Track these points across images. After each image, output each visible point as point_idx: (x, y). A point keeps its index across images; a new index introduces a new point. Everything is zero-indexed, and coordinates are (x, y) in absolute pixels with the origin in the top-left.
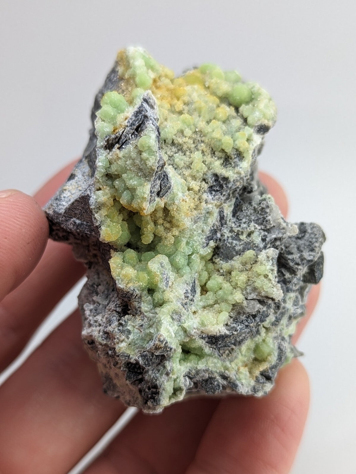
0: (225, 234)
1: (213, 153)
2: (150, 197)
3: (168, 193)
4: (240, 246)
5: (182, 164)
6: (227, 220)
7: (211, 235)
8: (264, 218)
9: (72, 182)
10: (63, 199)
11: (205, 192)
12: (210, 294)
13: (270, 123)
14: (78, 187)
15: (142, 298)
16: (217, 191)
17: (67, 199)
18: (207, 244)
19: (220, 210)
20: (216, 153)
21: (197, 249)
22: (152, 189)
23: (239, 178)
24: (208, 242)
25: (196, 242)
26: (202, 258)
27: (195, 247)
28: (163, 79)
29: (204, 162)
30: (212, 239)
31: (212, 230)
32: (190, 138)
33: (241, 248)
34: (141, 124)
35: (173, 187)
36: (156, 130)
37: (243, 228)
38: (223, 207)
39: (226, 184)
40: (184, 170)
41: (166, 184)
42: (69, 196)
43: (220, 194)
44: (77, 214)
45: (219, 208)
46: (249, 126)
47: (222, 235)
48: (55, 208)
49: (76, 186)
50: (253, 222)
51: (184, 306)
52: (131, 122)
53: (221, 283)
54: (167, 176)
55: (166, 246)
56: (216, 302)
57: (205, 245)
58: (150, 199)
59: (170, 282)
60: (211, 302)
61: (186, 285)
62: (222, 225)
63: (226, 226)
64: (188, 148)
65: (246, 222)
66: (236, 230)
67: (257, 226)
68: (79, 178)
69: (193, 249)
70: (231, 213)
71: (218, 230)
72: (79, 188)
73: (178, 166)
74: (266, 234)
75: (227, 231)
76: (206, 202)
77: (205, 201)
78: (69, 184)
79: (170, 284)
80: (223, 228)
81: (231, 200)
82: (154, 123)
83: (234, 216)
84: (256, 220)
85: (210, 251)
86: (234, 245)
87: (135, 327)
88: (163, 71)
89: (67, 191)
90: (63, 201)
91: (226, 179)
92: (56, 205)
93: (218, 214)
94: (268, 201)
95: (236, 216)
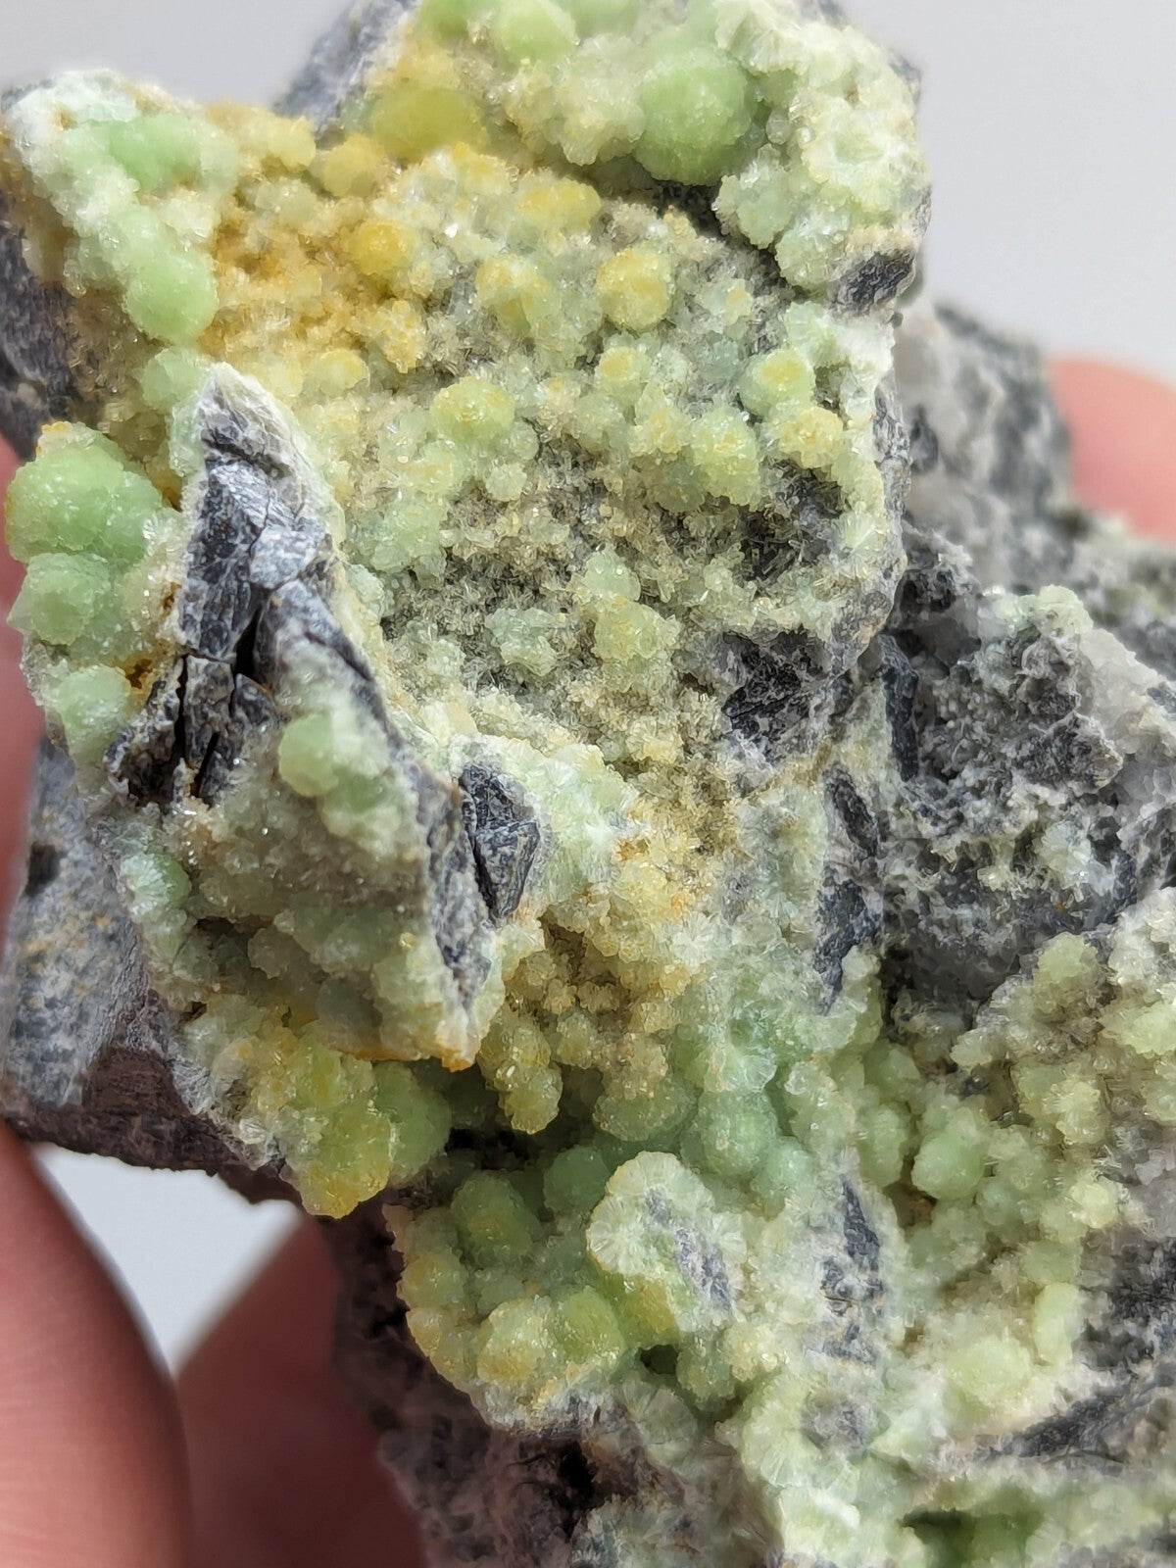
0: (903, 885)
1: (676, 526)
2: (456, 983)
3: (535, 866)
4: (999, 924)
5: (544, 658)
6: (885, 813)
7: (836, 929)
8: (1067, 736)
9: (54, 895)
10: (47, 1014)
11: (716, 738)
12: (947, 1220)
13: (905, 235)
14: (93, 919)
15: (632, 1410)
16: (778, 705)
17: (67, 1009)
18: (837, 984)
19: (831, 781)
20: (693, 524)
21: (795, 1039)
22: (445, 937)
23: (857, 609)
24: (836, 972)
25: (776, 1003)
26: (836, 1064)
27: (779, 1033)
28: (260, 194)
29: (649, 597)
30: (849, 947)
31: (830, 905)
32: (526, 502)
33: (1007, 934)
34: (253, 626)
35: (548, 827)
36: (341, 663)
37: (979, 829)
38: (837, 763)
39: (805, 659)
40: (566, 680)
41: (506, 850)
42: (70, 992)
43: (794, 716)
44: (146, 1095)
45: (820, 777)
46: (801, 294)
47: (892, 894)
48: (33, 1087)
49: (84, 915)
50: (1018, 776)
51: (844, 1353)
52: (198, 618)
53: (981, 1147)
54: (496, 786)
55: (641, 1101)
56: (997, 1249)
57: (827, 992)
58: (460, 989)
59: (728, 1272)
60: (970, 1255)
61: (813, 1237)
62: (870, 848)
63: (890, 844)
64: (539, 553)
65: (983, 784)
66: (948, 849)
67: (1044, 792)
68: (76, 864)
69: (780, 1047)
70: (888, 766)
71: (860, 879)
72: (100, 925)
73: (529, 672)
74: (1108, 811)
75: (909, 864)
76: (746, 791)
77: (738, 783)
78: (45, 917)
79: (735, 1280)
80: (880, 863)
81: (864, 701)
82: (314, 630)
83: (909, 770)
84: (1031, 758)
85: (863, 1009)
86: (969, 930)
87: (653, 1546)
88: (244, 149)
89: (50, 963)
90: (54, 1030)
91: (796, 639)
92: (30, 1068)
93: (831, 807)
94: (1052, 635)
95: (922, 764)
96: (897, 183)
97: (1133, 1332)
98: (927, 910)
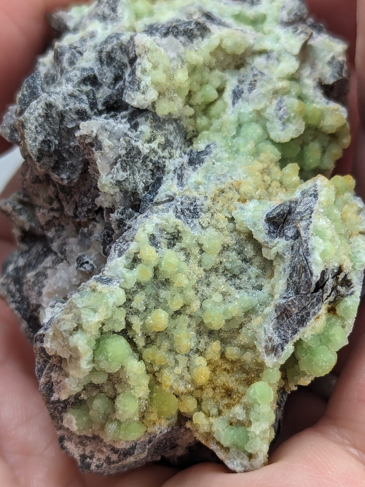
6: (173, 173)
7: (201, 157)
12: (217, 83)
18: (208, 147)
25: (226, 151)
26: (219, 131)
31: (199, 163)
33: (167, 126)
50: (142, 156)
51: (260, 72)
54: (269, 231)
57: (212, 146)
59: (276, 105)
60: (217, 73)
62: (181, 169)
63: (176, 166)
67: (140, 148)
70: (165, 182)
74: (129, 133)
80: (180, 164)
83: (160, 179)
86: (174, 134)
95: (155, 179)
96: (84, 299)
97: (196, 30)
98: (178, 147)
